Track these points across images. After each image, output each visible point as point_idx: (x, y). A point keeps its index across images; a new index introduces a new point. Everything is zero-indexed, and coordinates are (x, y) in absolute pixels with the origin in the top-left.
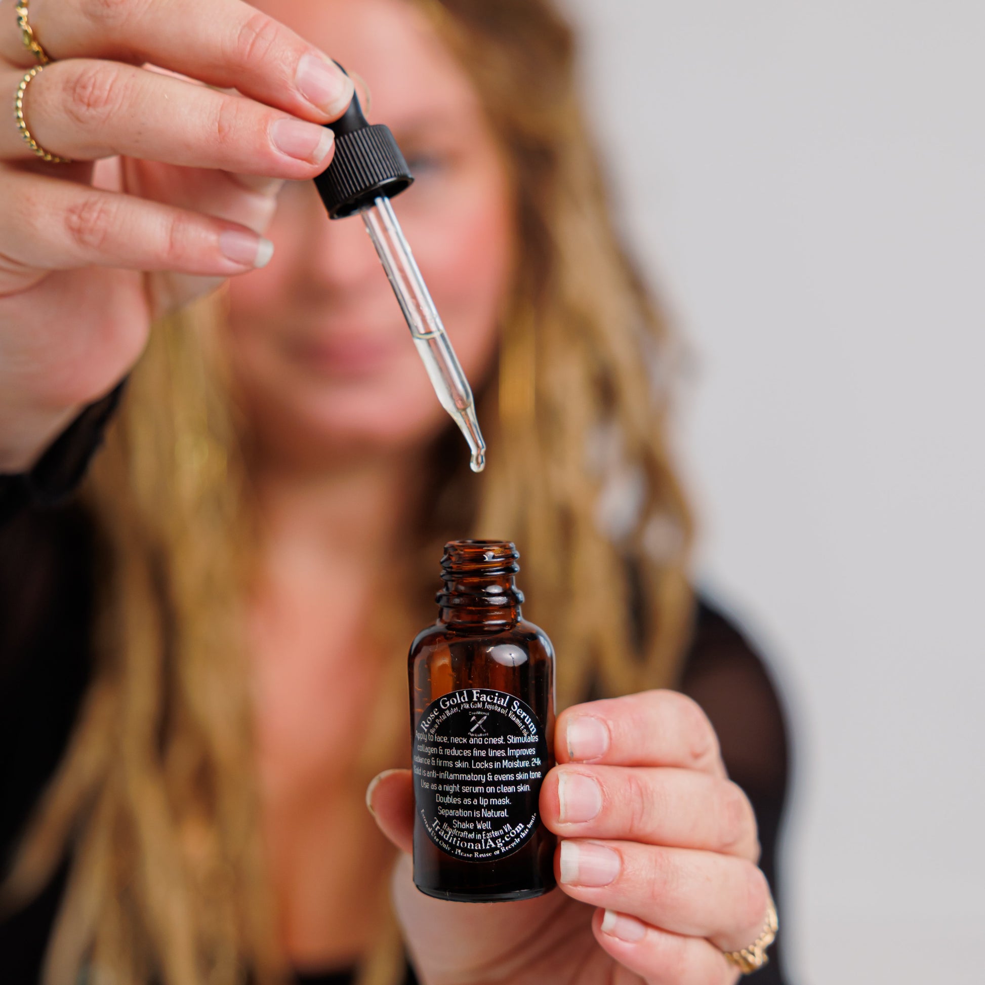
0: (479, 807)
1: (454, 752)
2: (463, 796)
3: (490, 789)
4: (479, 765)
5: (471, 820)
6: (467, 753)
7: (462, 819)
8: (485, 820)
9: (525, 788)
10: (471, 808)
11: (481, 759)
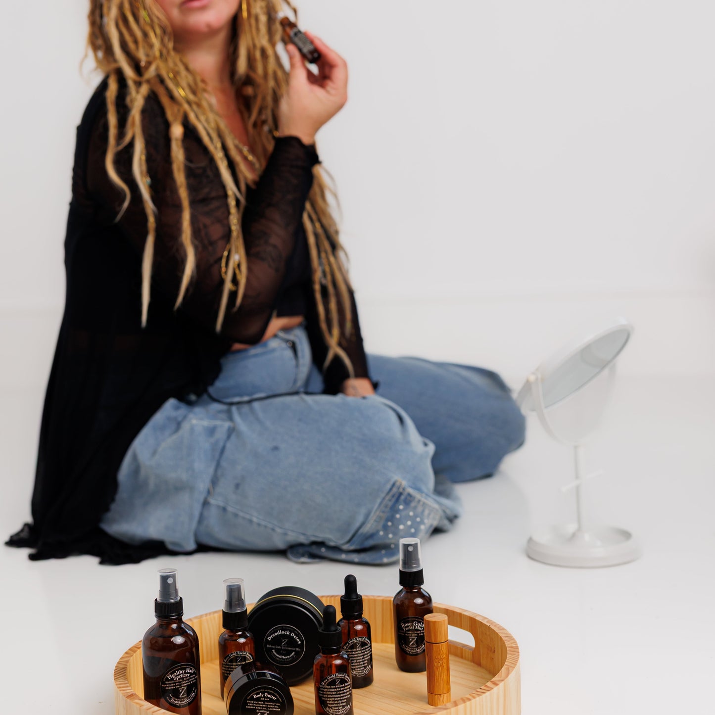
0: (339, 703)
1: (332, 690)
2: (335, 701)
3: (342, 698)
4: (339, 693)
5: (337, 707)
6: (335, 690)
7: (335, 707)
8: (341, 706)
9: (349, 696)
10: (337, 704)
11: (339, 691)
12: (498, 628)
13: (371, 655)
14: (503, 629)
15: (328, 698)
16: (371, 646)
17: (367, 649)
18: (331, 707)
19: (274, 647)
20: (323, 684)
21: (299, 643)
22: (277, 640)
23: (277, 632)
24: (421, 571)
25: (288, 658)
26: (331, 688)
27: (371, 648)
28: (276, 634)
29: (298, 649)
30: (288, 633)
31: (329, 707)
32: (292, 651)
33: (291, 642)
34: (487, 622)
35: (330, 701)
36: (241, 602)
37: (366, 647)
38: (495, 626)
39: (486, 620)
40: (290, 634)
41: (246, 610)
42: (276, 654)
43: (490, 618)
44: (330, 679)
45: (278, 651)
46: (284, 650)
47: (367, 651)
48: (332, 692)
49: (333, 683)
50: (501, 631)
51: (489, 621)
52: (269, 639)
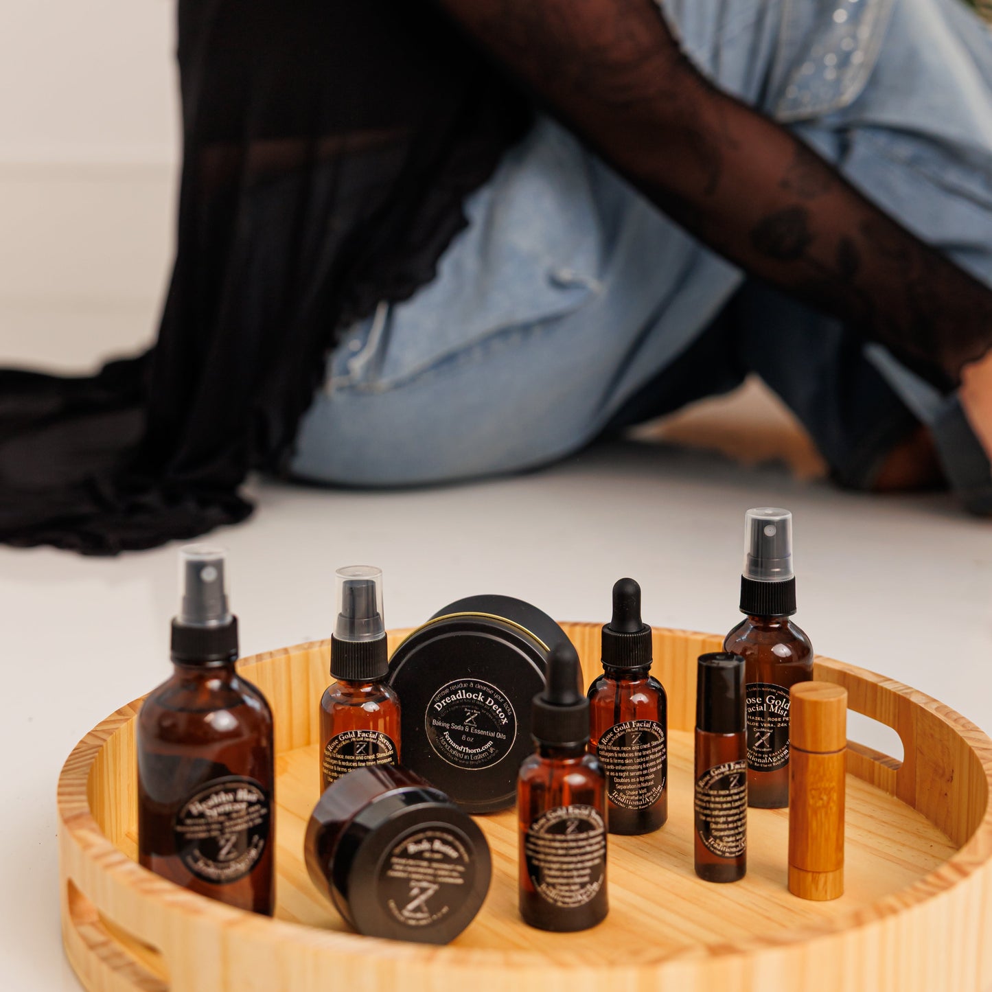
12: (963, 726)
13: (665, 763)
14: (976, 730)
15: (546, 861)
16: (665, 743)
17: (656, 750)
18: (554, 886)
19: (447, 726)
20: (536, 827)
21: (505, 721)
22: (455, 713)
23: (455, 693)
24: (791, 585)
25: (476, 754)
26: (554, 840)
27: (665, 747)
28: (454, 698)
29: (500, 736)
30: (480, 698)
31: (548, 884)
32: (486, 739)
33: (487, 720)
34: (937, 709)
35: (550, 869)
36: (374, 620)
37: (654, 743)
38: (955, 721)
39: (935, 705)
40: (485, 700)
41: (385, 638)
42: (451, 742)
43: (944, 700)
44: (553, 817)
45: (456, 736)
46: (469, 734)
47: (654, 753)
48: (557, 848)
49: (560, 828)
50: (972, 734)
51: (942, 708)
52: (439, 707)
